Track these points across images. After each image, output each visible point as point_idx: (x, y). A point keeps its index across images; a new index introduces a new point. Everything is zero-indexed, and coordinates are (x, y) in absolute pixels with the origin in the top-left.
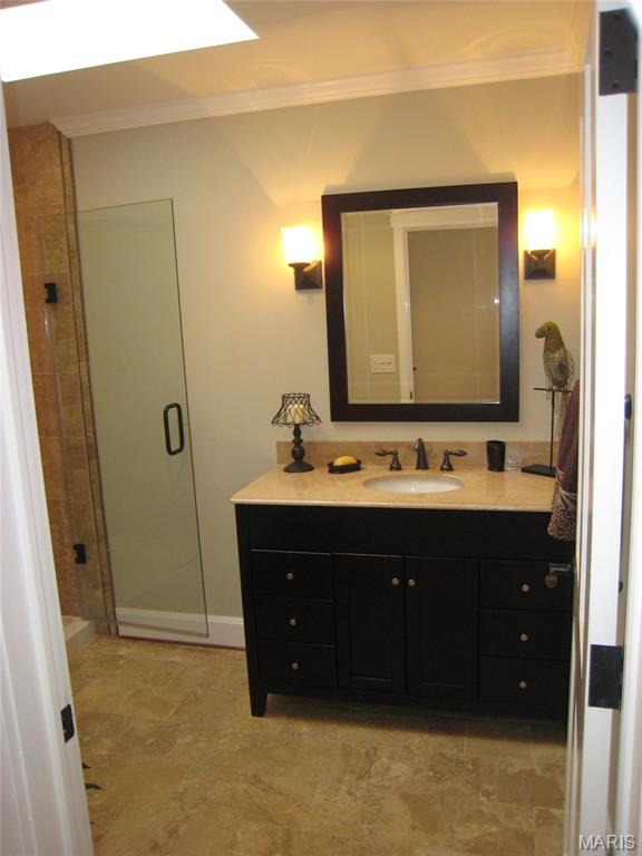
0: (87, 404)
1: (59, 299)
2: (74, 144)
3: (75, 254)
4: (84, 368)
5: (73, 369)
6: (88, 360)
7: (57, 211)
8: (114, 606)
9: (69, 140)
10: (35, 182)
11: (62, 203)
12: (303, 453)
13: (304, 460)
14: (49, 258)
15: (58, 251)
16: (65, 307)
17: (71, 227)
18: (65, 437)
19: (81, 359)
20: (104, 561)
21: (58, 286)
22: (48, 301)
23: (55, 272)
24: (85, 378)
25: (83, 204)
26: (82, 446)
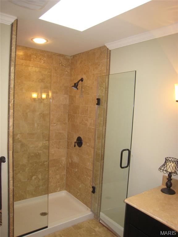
0: (103, 141)
1: (100, 104)
2: (111, 51)
3: (107, 89)
4: (104, 129)
5: (101, 128)
6: (106, 126)
7: (104, 74)
8: (100, 212)
9: (110, 51)
10: (99, 65)
11: (106, 72)
12: (171, 185)
13: (171, 188)
14: (100, 90)
15: (102, 88)
16: (102, 107)
17: (107, 80)
18: (96, 150)
19: (104, 125)
20: (100, 196)
21: (101, 99)
22: (97, 104)
23: (101, 95)
24: (104, 132)
25: (111, 72)
26: (100, 155)
